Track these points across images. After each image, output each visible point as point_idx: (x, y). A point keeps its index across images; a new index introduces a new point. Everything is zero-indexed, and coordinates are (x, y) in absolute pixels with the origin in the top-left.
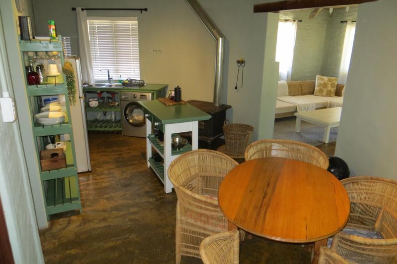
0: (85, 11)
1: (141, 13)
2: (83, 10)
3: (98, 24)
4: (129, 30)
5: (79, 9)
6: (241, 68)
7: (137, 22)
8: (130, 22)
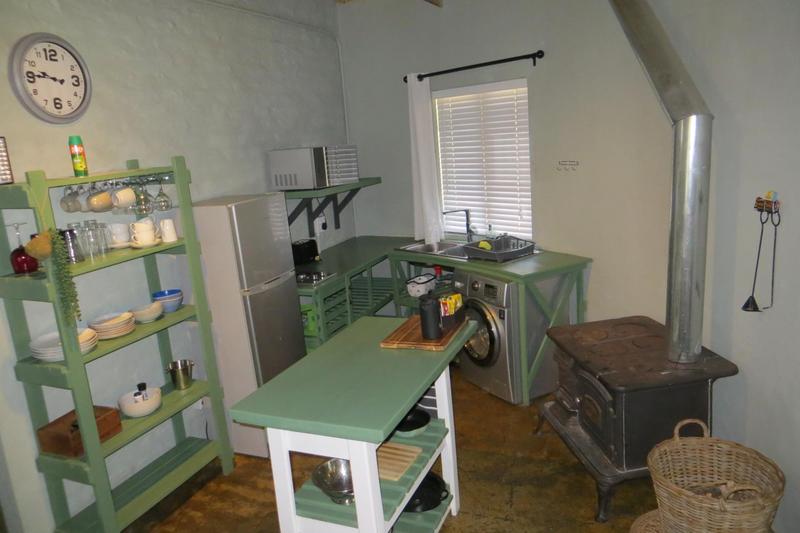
0: (427, 80)
1: (535, 64)
2: (421, 78)
3: (453, 106)
4: (513, 112)
5: (412, 78)
6: (769, 227)
7: (526, 89)
8: (514, 91)
